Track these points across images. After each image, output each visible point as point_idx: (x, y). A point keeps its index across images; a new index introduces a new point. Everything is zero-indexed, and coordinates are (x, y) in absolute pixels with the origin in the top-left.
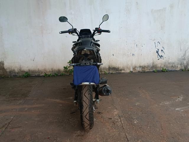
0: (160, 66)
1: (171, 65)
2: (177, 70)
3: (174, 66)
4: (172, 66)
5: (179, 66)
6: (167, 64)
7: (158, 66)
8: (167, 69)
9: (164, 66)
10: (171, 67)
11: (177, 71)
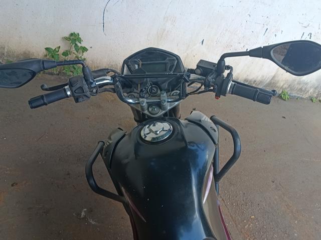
0: (281, 85)
1: (300, 87)
2: (303, 96)
3: (304, 89)
4: (301, 90)
5: (311, 90)
6: (296, 83)
7: (278, 85)
8: (289, 92)
9: (287, 86)
10: (298, 91)
11: (302, 98)
